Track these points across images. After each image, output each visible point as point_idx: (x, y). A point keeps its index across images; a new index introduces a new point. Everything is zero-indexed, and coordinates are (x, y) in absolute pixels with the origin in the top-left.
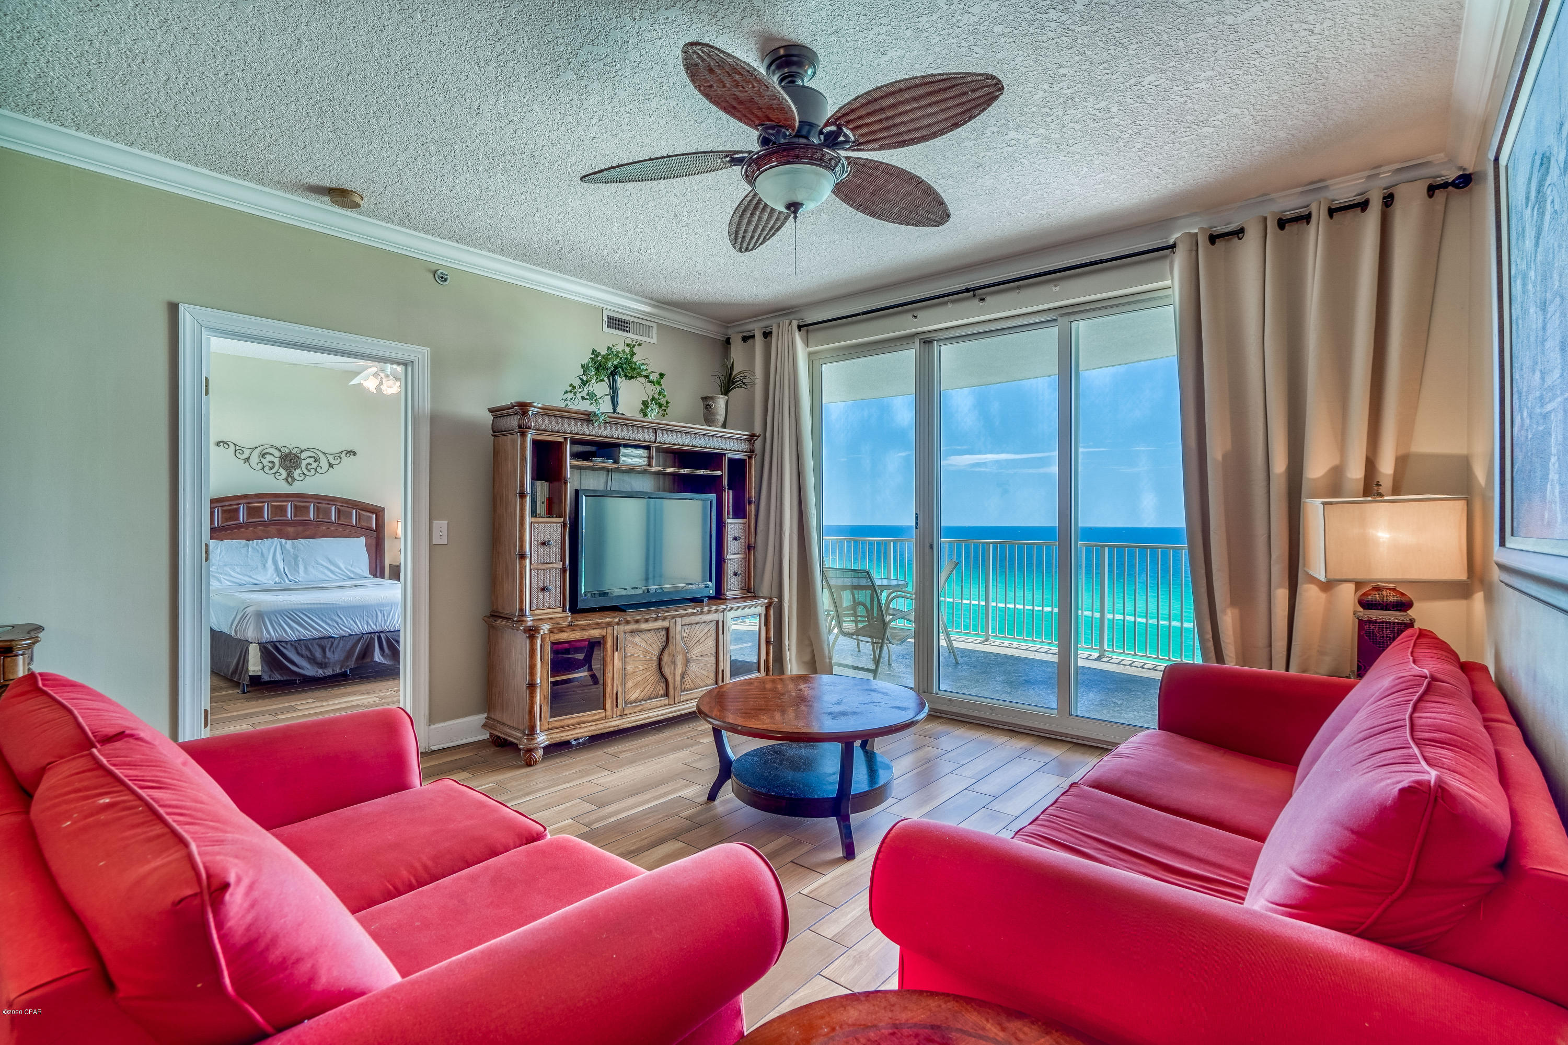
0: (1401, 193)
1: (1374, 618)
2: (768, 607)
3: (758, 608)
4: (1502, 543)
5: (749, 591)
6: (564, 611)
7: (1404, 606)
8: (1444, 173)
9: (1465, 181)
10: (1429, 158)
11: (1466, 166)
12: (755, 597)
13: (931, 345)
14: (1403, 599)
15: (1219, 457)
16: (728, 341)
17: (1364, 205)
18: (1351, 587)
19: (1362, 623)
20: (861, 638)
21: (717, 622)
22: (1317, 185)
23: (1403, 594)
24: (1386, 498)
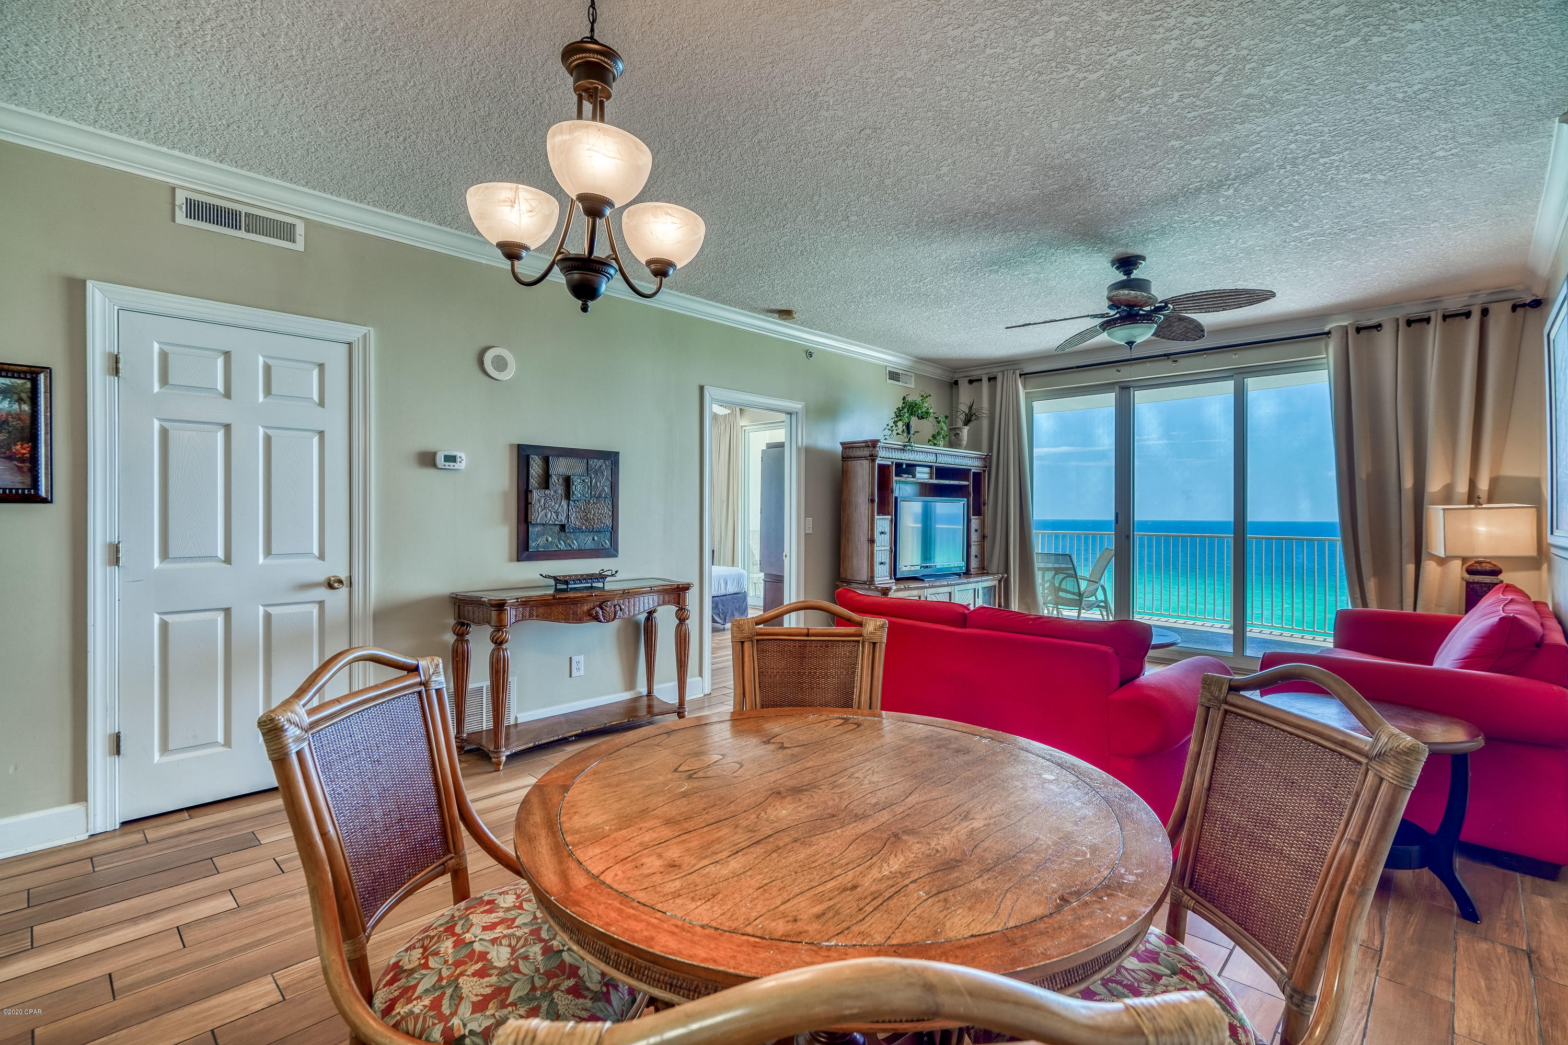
0: (1493, 308)
1: (1476, 580)
2: (1000, 581)
3: (989, 582)
4: (1552, 533)
5: (983, 569)
6: (891, 579)
7: (1496, 572)
8: (1523, 296)
9: (1537, 304)
10: (1513, 287)
11: (1538, 294)
12: (988, 574)
13: (1127, 390)
14: (1496, 569)
15: (1364, 476)
16: (956, 383)
17: (1468, 315)
18: (1458, 563)
19: (1468, 584)
20: (1059, 607)
21: (975, 589)
22: (1436, 300)
23: (1495, 565)
24: (1484, 506)
